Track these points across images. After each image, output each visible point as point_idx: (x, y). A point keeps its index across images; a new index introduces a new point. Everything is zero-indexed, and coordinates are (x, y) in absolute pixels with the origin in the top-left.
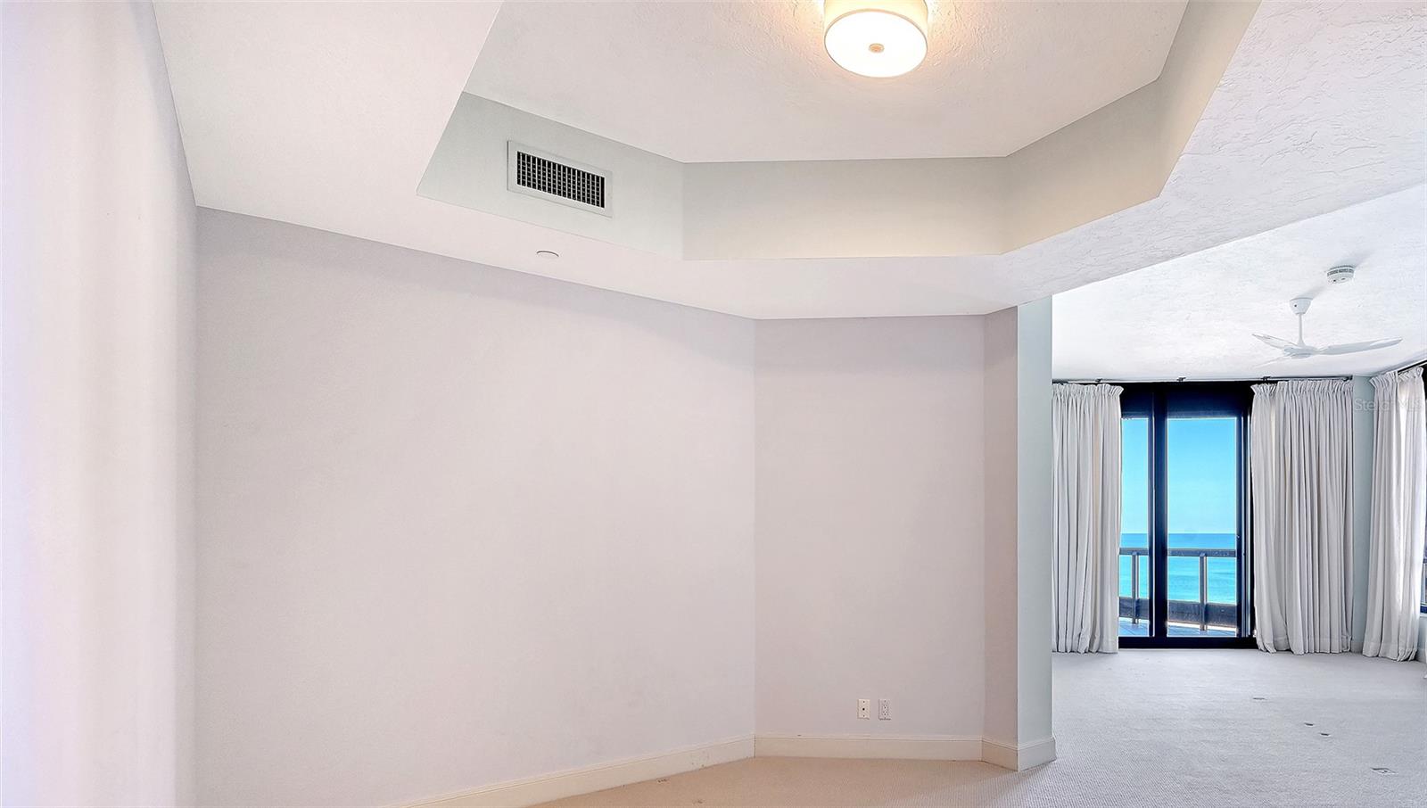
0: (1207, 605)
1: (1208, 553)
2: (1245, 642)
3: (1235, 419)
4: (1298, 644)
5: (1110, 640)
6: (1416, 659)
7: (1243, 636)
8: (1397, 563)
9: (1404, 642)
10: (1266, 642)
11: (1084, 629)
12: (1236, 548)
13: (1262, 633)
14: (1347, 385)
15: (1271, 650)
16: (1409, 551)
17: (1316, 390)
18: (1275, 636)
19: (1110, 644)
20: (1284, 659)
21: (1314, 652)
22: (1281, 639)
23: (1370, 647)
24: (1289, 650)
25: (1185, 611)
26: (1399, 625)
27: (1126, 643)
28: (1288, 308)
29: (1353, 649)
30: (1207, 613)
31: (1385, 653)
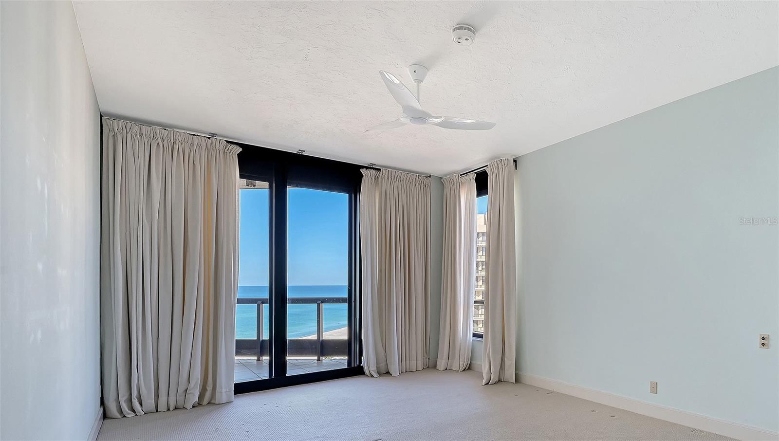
0: (322, 340)
1: (324, 301)
2: (354, 371)
3: (347, 195)
4: (395, 369)
5: (224, 390)
6: (469, 368)
7: (353, 365)
8: (459, 303)
9: (463, 358)
10: (371, 369)
11: (192, 384)
12: (347, 296)
13: (368, 361)
14: (427, 181)
15: (375, 375)
16: (467, 296)
17: (407, 180)
18: (378, 363)
19: (224, 394)
20: (384, 381)
21: (406, 372)
22: (383, 365)
23: (441, 364)
24: (388, 373)
25: (302, 347)
26: (460, 346)
27: (242, 389)
28: (408, 72)
29: (430, 367)
30: (323, 348)
31: (451, 366)
